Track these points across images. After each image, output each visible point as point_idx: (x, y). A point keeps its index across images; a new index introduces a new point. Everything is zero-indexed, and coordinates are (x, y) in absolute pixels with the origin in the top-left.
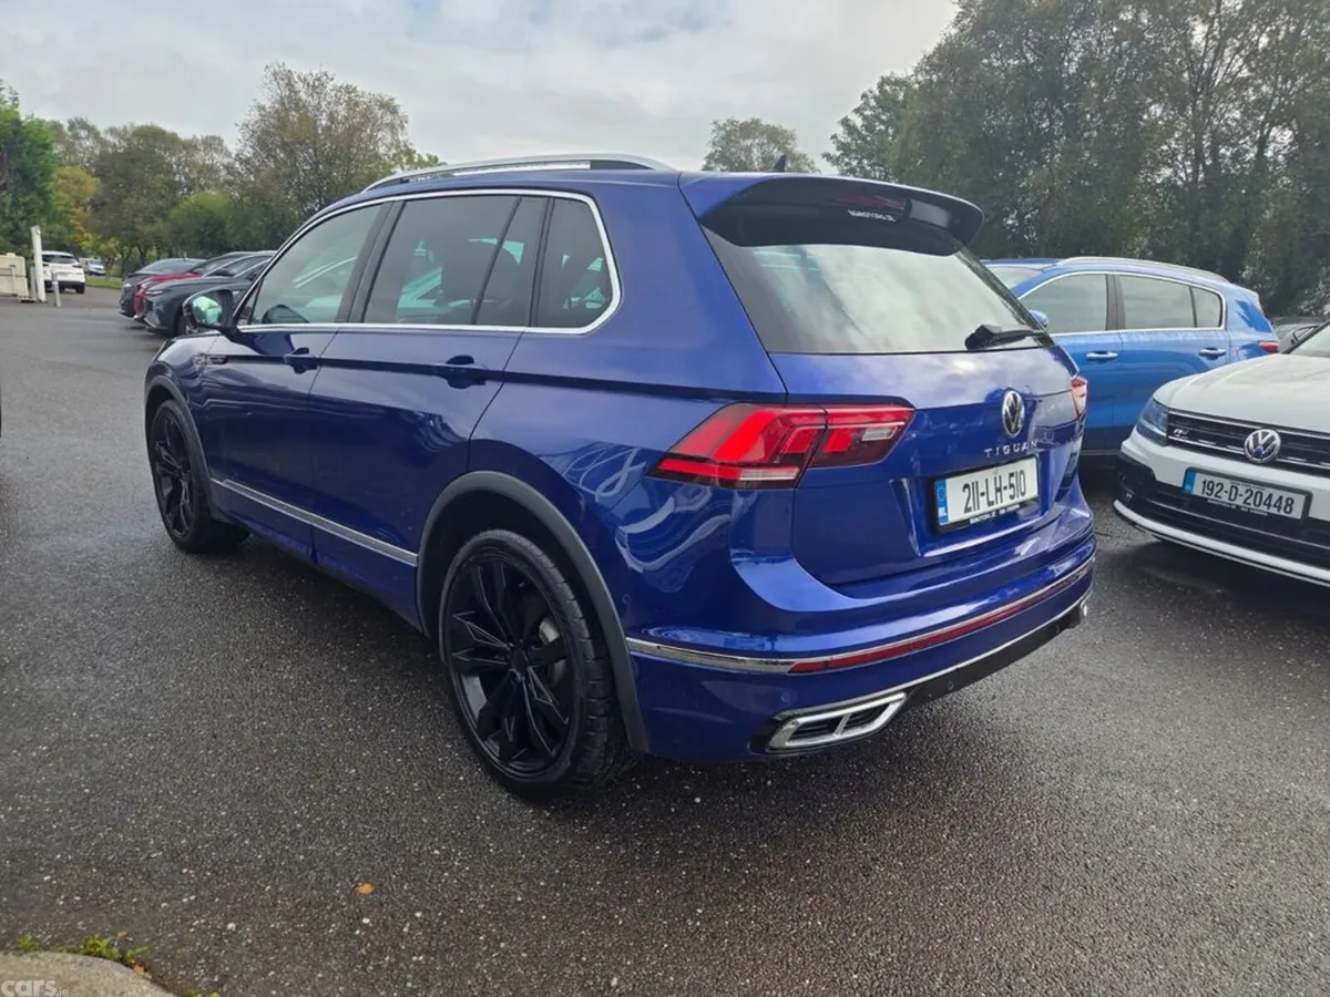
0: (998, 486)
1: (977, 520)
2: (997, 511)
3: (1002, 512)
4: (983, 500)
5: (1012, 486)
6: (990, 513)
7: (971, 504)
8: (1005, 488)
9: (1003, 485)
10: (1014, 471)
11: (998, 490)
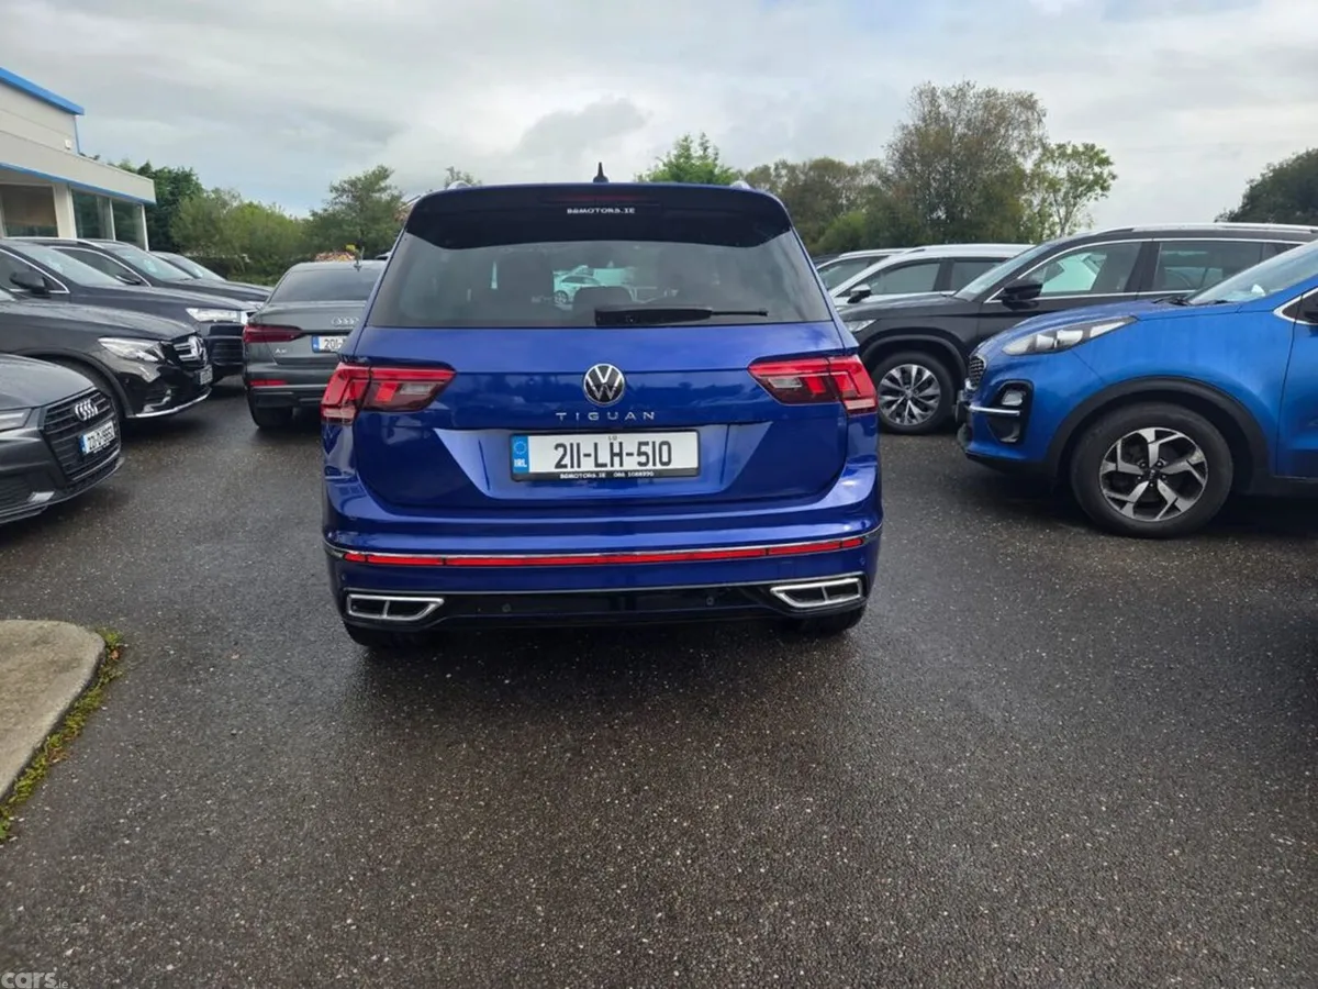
0: (617, 450)
2: (611, 473)
3: (618, 475)
4: (588, 461)
5: (643, 453)
7: (567, 462)
8: (630, 455)
9: (626, 451)
11: (617, 454)
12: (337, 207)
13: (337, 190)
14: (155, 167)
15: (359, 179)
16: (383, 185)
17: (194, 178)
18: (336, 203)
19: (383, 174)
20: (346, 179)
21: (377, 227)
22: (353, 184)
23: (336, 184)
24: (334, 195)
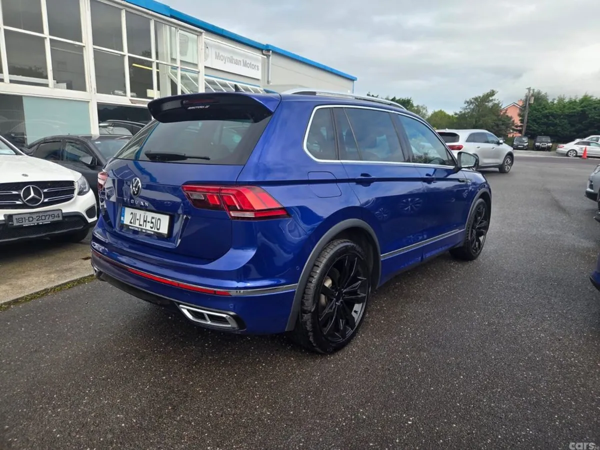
0: (145, 219)
1: (132, 228)
2: (142, 229)
3: (144, 231)
4: (137, 222)
5: (152, 223)
6: (138, 228)
7: (132, 221)
8: (149, 222)
9: (147, 221)
10: (155, 217)
11: (145, 221)
12: (466, 111)
13: (468, 102)
14: (397, 98)
15: (480, 97)
16: (491, 98)
17: (411, 102)
18: (467, 109)
19: (492, 93)
20: (474, 97)
21: (484, 119)
22: (476, 99)
23: (468, 100)
24: (466, 105)
